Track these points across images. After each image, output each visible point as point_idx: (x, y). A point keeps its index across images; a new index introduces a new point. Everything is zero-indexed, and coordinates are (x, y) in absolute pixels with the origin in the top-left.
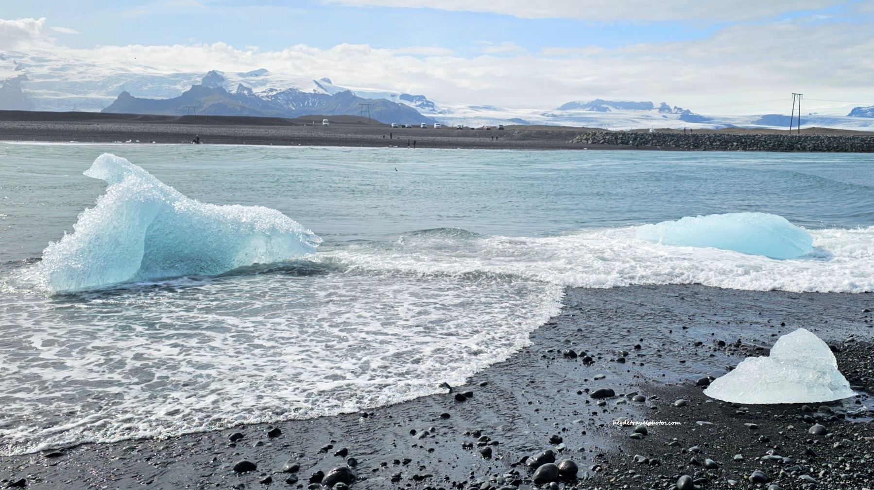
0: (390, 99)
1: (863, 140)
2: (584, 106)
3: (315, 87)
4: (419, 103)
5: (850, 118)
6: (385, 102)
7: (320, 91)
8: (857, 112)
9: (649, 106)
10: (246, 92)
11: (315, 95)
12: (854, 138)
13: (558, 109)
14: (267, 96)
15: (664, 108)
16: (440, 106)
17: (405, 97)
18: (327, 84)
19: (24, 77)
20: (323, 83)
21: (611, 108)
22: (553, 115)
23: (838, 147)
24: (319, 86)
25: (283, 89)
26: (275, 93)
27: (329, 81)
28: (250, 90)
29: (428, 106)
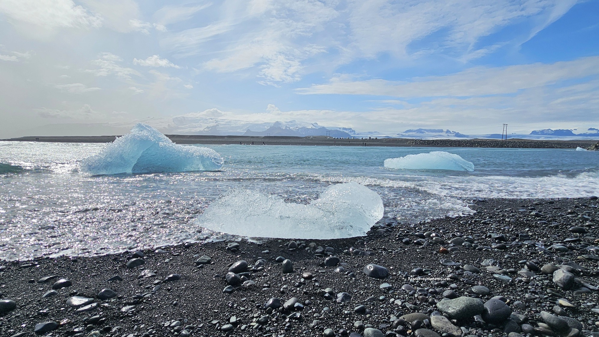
0: (339, 130)
1: (535, 143)
2: (414, 131)
3: (312, 126)
4: (349, 131)
5: (531, 135)
6: (337, 131)
7: (314, 127)
8: (534, 133)
9: (441, 131)
10: (288, 128)
11: (312, 129)
12: (531, 142)
13: (404, 132)
14: (295, 130)
15: (448, 131)
16: (357, 132)
17: (344, 129)
18: (316, 125)
19: (218, 125)
20: (315, 125)
21: (425, 132)
22: (402, 135)
23: (523, 146)
24: (313, 125)
25: (301, 127)
26: (298, 128)
27: (317, 124)
28: (289, 128)
29: (353, 132)
